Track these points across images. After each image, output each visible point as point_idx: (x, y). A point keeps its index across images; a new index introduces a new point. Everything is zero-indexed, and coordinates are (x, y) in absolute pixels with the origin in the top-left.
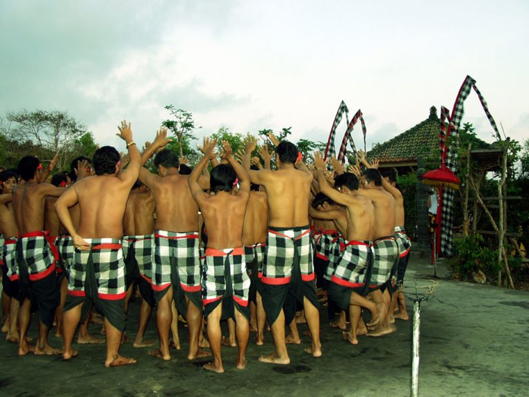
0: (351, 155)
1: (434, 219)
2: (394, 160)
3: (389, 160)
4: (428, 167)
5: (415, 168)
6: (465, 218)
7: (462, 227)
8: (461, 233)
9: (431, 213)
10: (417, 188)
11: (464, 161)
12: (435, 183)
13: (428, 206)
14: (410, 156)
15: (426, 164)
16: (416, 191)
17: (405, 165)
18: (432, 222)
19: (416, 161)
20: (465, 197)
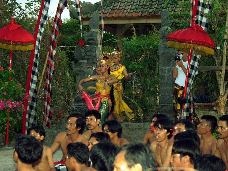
0: (74, 6)
1: (181, 92)
2: (130, 15)
3: (123, 15)
4: (175, 26)
5: (159, 26)
6: (222, 92)
7: (218, 104)
8: (216, 111)
9: (177, 85)
10: (160, 52)
11: (222, 18)
12: (183, 45)
13: (174, 75)
14: (151, 10)
15: (172, 21)
16: (158, 56)
17: (144, 21)
18: (179, 96)
19: (159, 17)
20: (221, 64)
